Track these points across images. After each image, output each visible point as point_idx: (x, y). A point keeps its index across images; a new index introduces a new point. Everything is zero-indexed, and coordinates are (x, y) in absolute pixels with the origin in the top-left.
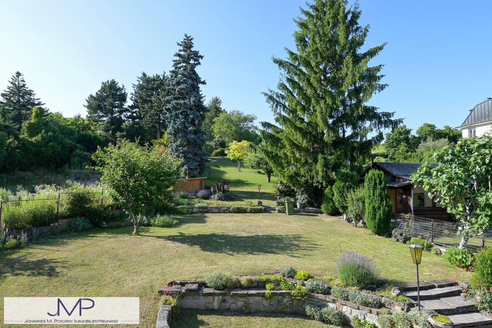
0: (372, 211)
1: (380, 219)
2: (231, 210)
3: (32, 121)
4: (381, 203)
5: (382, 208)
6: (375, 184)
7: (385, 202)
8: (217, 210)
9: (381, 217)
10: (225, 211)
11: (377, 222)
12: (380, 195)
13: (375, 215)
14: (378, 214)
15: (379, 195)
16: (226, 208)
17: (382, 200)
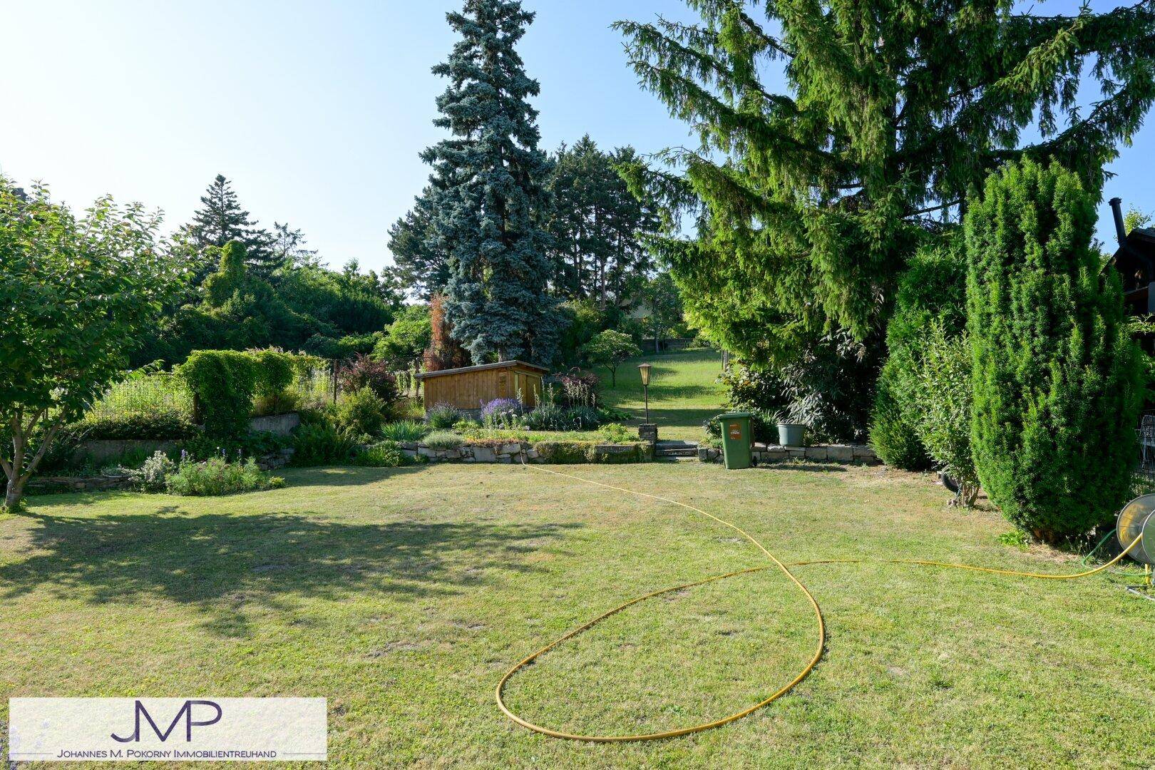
0: (997, 402)
1: (1046, 448)
2: (534, 452)
3: (220, 274)
4: (1048, 348)
5: (1056, 376)
6: (1015, 241)
7: (1075, 334)
8: (488, 454)
9: (1053, 433)
10: (516, 459)
11: (1026, 464)
12: (1043, 297)
13: (1017, 424)
14: (1033, 412)
15: (1034, 301)
16: (517, 448)
17: (1054, 328)
